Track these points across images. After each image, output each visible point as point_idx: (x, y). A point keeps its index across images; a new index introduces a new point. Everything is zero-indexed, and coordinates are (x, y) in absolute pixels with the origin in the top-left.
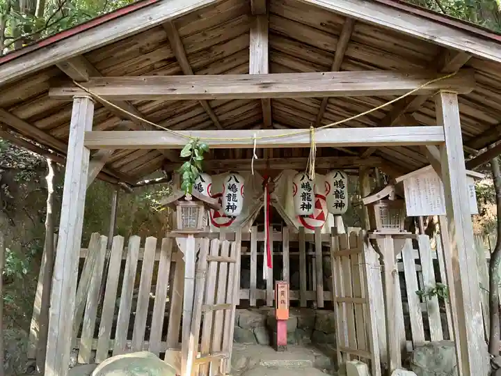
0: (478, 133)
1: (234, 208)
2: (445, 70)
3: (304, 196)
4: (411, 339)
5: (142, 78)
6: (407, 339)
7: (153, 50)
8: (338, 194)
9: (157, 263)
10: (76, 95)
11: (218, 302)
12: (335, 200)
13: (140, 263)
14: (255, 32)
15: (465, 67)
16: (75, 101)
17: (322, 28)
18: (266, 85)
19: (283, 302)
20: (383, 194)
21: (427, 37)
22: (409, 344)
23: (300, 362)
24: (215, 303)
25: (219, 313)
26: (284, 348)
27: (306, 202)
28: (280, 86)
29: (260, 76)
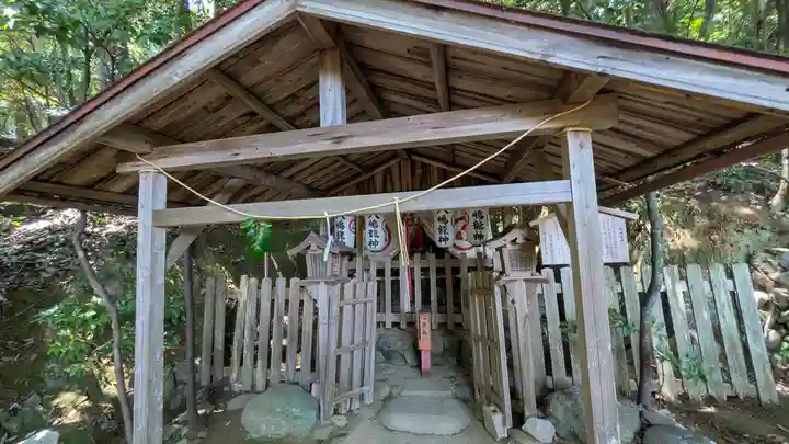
0: (627, 165)
1: (376, 243)
2: (571, 100)
3: (440, 229)
4: (551, 375)
5: (204, 143)
6: (547, 374)
7: (223, 105)
8: (477, 226)
9: (302, 303)
10: (142, 169)
11: (356, 342)
12: (474, 232)
13: (287, 302)
14: (326, 72)
15: (603, 91)
16: (142, 176)
17: (409, 55)
18: (338, 140)
19: (424, 333)
20: (509, 237)
21: (538, 57)
22: (549, 380)
23: (437, 394)
24: (352, 343)
25: (357, 354)
26: (428, 374)
27: (443, 236)
28: (355, 139)
29: (333, 128)
